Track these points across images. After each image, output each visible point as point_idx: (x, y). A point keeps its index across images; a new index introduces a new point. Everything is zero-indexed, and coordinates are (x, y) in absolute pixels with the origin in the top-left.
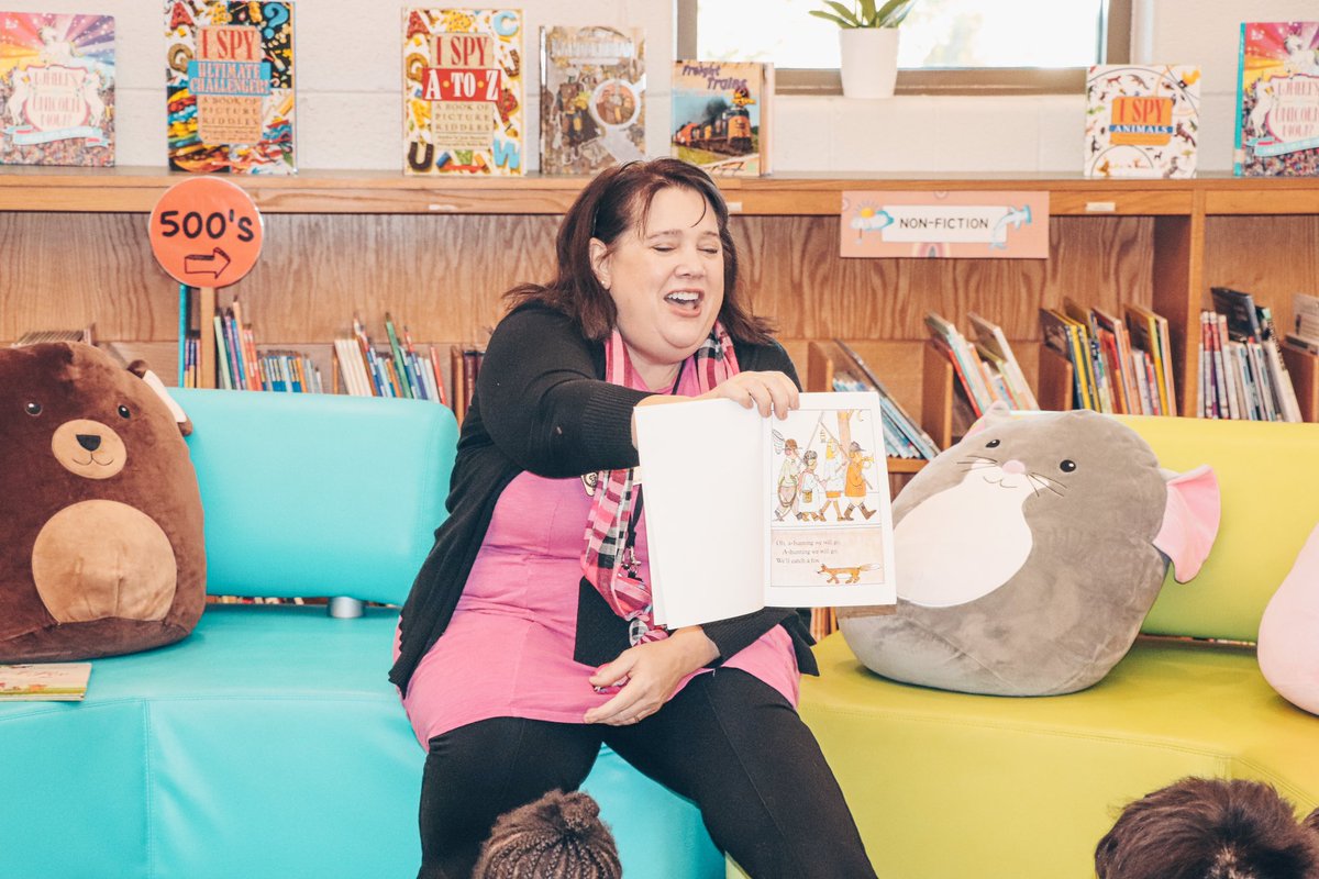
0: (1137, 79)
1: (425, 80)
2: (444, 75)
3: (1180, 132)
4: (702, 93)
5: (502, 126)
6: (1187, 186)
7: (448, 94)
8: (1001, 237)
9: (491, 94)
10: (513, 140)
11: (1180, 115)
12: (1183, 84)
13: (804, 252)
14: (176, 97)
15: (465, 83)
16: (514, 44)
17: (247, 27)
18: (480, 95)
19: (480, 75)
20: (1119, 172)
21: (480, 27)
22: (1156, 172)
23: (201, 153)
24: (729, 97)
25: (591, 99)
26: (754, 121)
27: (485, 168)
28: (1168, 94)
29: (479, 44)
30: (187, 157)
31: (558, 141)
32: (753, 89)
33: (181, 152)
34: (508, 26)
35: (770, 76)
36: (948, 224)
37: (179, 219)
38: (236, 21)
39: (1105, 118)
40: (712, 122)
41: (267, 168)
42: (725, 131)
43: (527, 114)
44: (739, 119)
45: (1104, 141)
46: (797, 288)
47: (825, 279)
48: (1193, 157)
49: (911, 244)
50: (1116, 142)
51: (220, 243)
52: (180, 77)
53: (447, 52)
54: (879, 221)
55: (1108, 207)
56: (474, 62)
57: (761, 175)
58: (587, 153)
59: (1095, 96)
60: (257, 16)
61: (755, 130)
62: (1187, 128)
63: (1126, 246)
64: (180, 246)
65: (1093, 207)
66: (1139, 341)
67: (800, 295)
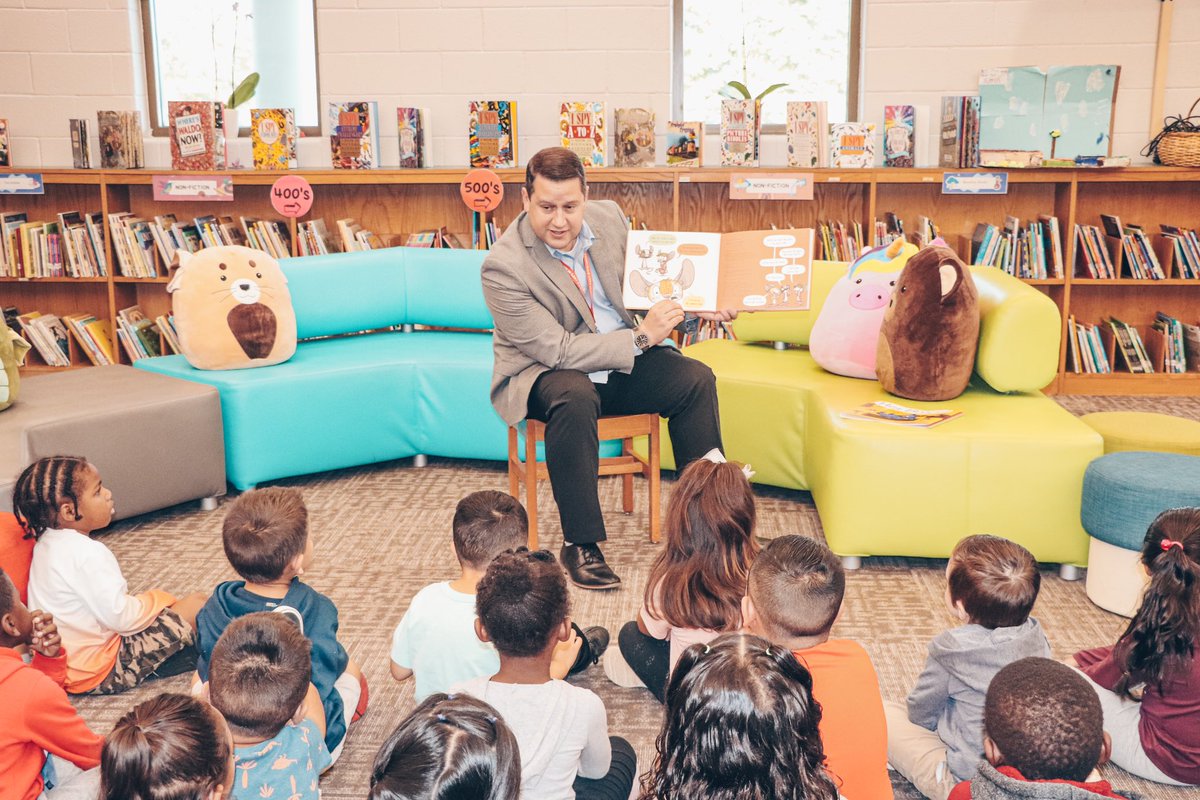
0: (850, 128)
1: (567, 130)
2: (574, 128)
3: (867, 149)
4: (678, 134)
5: (596, 148)
6: (870, 171)
7: (576, 136)
8: (794, 191)
9: (592, 135)
10: (601, 154)
11: (867, 143)
12: (868, 130)
13: (722, 198)
14: (472, 139)
15: (583, 131)
16: (601, 115)
17: (494, 111)
18: (588, 136)
19: (588, 128)
20: (844, 165)
21: (588, 109)
22: (858, 165)
23: (480, 160)
24: (688, 135)
25: (633, 137)
26: (697, 145)
27: (590, 165)
28: (863, 134)
29: (587, 116)
30: (476, 162)
31: (622, 153)
32: (696, 132)
33: (474, 160)
34: (598, 108)
35: (703, 127)
36: (773, 186)
37: (471, 186)
38: (490, 109)
39: (838, 144)
40: (681, 146)
41: (501, 166)
42: (686, 149)
43: (608, 142)
44: (691, 144)
45: (838, 153)
46: (719, 212)
47: (731, 208)
48: (873, 160)
49: (757, 194)
50: (843, 153)
51: (487, 194)
52: (473, 131)
53: (576, 119)
54: (745, 185)
55: (837, 179)
56: (585, 123)
57: (700, 167)
58: (633, 158)
59: (835, 135)
60: (497, 107)
61: (697, 149)
62: (870, 148)
63: (852, 196)
64: (473, 195)
65: (832, 179)
66: (851, 233)
67: (720, 215)
